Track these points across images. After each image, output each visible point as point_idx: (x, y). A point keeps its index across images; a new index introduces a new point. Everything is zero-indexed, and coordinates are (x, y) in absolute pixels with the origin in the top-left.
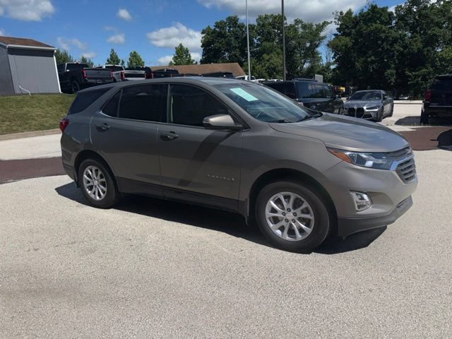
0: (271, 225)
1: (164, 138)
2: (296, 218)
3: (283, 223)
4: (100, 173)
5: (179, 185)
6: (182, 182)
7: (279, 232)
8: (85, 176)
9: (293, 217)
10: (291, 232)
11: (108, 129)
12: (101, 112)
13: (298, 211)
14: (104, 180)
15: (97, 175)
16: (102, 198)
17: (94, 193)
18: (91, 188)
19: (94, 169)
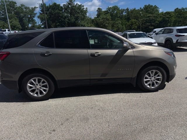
0: (146, 84)
3: (150, 82)
4: (43, 80)
9: (154, 79)
10: (153, 85)
13: (156, 76)
14: (46, 83)
15: (39, 82)
16: (45, 94)
17: (37, 93)
18: (33, 91)
19: (37, 79)
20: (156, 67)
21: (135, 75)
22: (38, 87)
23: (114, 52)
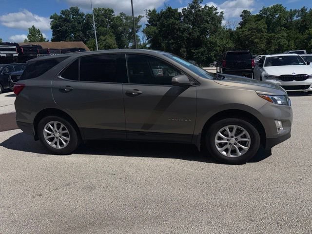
0: (219, 149)
1: (129, 94)
2: (236, 142)
3: (228, 146)
4: (62, 126)
5: (142, 129)
6: (146, 126)
7: (224, 153)
8: (46, 130)
9: (235, 141)
10: (234, 152)
11: (72, 90)
12: (60, 77)
13: (239, 137)
14: (67, 131)
15: (58, 128)
16: (65, 146)
17: (56, 143)
18: (51, 140)
19: (55, 123)
20: (237, 120)
21: (198, 131)
22: (57, 135)
23: (162, 90)
